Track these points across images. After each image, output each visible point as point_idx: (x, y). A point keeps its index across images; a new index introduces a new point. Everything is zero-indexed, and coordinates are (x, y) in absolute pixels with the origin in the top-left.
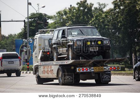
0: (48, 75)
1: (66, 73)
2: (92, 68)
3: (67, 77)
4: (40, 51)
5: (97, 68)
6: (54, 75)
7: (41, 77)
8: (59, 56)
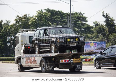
0: (31, 64)
1: (49, 64)
2: (72, 60)
3: (49, 67)
4: (22, 46)
5: (76, 60)
6: (37, 65)
7: (23, 66)
8: (41, 50)
